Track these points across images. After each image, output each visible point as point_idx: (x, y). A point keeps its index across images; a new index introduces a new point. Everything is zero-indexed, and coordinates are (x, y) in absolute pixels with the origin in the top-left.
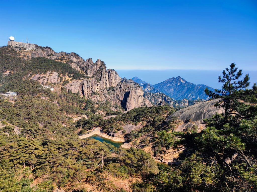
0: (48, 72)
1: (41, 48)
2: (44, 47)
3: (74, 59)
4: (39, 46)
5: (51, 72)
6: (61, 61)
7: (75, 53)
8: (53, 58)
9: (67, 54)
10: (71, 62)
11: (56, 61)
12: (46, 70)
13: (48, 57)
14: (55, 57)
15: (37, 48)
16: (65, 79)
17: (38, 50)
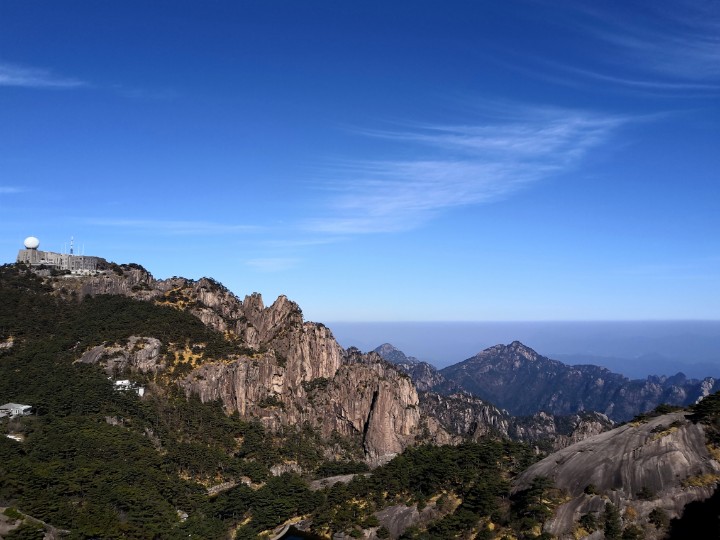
0: (133, 339)
1: (114, 267)
2: (124, 265)
3: (210, 299)
4: (109, 261)
5: (139, 338)
6: (171, 304)
7: (211, 281)
8: (148, 295)
9: (188, 283)
10: (201, 305)
11: (157, 303)
12: (125, 332)
13: (134, 295)
14: (154, 293)
15: (102, 269)
16: (182, 358)
17: (105, 274)
